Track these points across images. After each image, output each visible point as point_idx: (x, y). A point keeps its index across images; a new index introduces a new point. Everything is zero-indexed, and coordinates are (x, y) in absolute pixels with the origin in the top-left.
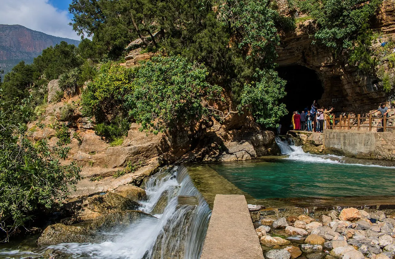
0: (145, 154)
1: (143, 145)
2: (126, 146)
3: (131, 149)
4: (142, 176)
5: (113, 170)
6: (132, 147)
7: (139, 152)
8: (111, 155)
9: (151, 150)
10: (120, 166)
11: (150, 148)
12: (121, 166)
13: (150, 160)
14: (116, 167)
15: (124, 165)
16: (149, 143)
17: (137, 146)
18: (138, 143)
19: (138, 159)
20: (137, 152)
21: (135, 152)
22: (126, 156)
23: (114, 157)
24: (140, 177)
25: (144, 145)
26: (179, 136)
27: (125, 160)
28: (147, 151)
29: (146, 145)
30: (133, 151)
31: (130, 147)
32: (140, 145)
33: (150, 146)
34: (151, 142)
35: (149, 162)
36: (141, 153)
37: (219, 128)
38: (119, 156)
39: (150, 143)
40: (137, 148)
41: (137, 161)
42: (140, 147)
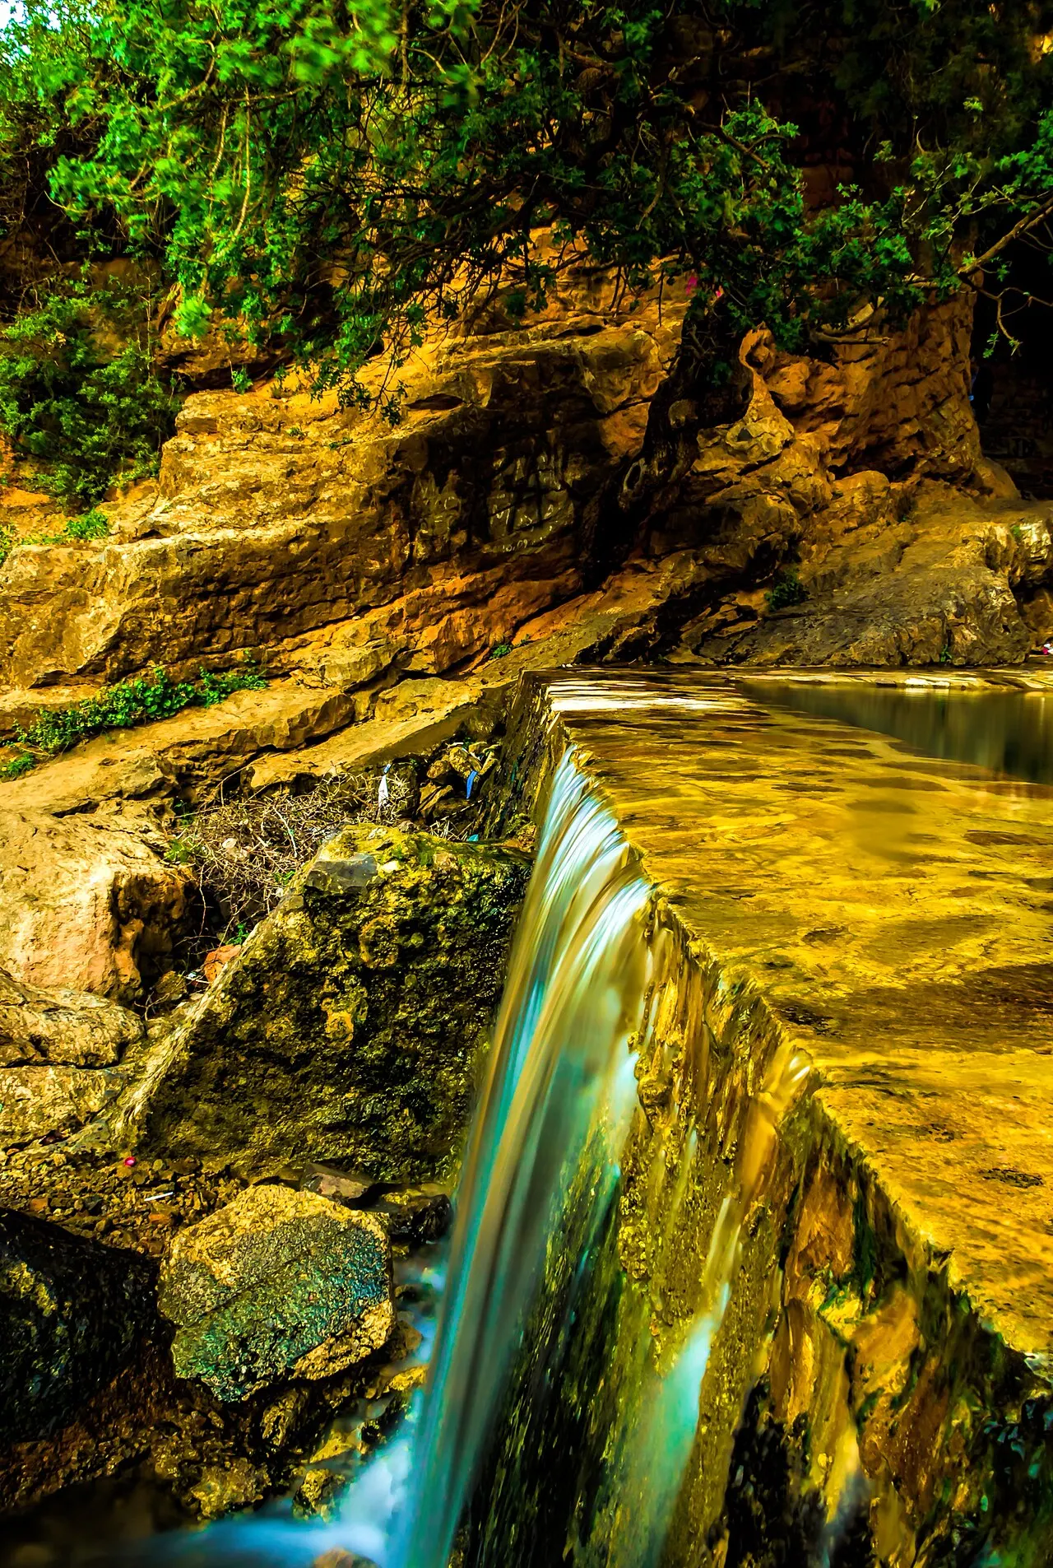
0: (265, 595)
1: (248, 533)
2: (135, 539)
3: (161, 559)
4: (230, 751)
5: (32, 698)
6: (170, 542)
7: (225, 580)
8: (28, 599)
9: (310, 574)
10: (80, 672)
11: (302, 556)
12: (92, 670)
13: (303, 645)
14: (50, 681)
15: (111, 666)
16: (293, 525)
17: (207, 538)
18: (217, 518)
19: (213, 629)
20: (208, 580)
21: (188, 577)
22: (127, 605)
23: (46, 610)
24: (219, 753)
25: (259, 532)
26: (508, 488)
27: (112, 632)
28: (278, 576)
29: (270, 534)
30: (175, 571)
31: (154, 544)
32: (230, 534)
33: (298, 539)
34: (312, 519)
35: (296, 656)
36: (235, 591)
37: (778, 442)
38: (79, 602)
39: (300, 524)
40: (207, 553)
41: (208, 642)
42: (229, 545)
